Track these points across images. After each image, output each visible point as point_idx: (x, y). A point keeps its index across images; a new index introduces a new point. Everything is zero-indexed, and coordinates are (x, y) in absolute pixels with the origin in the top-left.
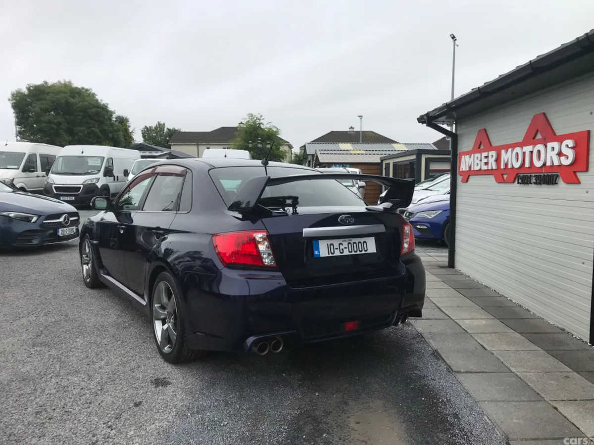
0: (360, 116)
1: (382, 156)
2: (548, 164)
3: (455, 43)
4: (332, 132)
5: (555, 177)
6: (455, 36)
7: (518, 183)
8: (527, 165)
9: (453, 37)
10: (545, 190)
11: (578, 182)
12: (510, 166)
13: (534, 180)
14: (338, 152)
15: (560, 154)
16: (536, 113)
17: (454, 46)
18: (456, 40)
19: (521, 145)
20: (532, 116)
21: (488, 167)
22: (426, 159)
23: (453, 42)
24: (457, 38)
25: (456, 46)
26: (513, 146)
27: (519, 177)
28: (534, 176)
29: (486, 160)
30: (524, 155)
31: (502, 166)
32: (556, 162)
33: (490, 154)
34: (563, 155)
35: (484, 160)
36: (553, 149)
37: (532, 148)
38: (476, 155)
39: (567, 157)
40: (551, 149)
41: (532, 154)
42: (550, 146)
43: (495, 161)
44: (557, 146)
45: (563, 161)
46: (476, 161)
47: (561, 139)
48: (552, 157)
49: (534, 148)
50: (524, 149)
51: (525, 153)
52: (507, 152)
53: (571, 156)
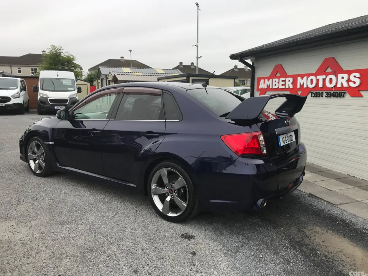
0: (129, 50)
1: (159, 77)
2: (339, 85)
3: (198, 8)
4: (110, 60)
5: (343, 94)
6: (199, 4)
7: (312, 96)
8: (320, 85)
9: (197, 5)
10: (333, 100)
11: (361, 96)
12: (305, 86)
13: (325, 94)
14: (122, 73)
15: (349, 81)
16: (327, 57)
17: (198, 10)
18: (199, 6)
19: (315, 75)
20: (324, 58)
21: (285, 87)
22: (192, 79)
23: (197, 8)
24: (199, 5)
25: (199, 10)
26: (308, 75)
27: (312, 93)
28: (326, 93)
29: (284, 83)
30: (318, 80)
31: (299, 86)
32: (345, 85)
33: (288, 79)
34: (351, 81)
35: (281, 83)
36: (343, 78)
37: (324, 77)
38: (274, 80)
39: (355, 83)
40: (341, 78)
41: (324, 80)
42: (340, 76)
43: (292, 83)
44: (346, 76)
45: (352, 84)
46: (274, 83)
47: (349, 73)
48: (342, 82)
49: (327, 77)
50: (318, 77)
51: (319, 79)
52: (302, 78)
53: (358, 82)
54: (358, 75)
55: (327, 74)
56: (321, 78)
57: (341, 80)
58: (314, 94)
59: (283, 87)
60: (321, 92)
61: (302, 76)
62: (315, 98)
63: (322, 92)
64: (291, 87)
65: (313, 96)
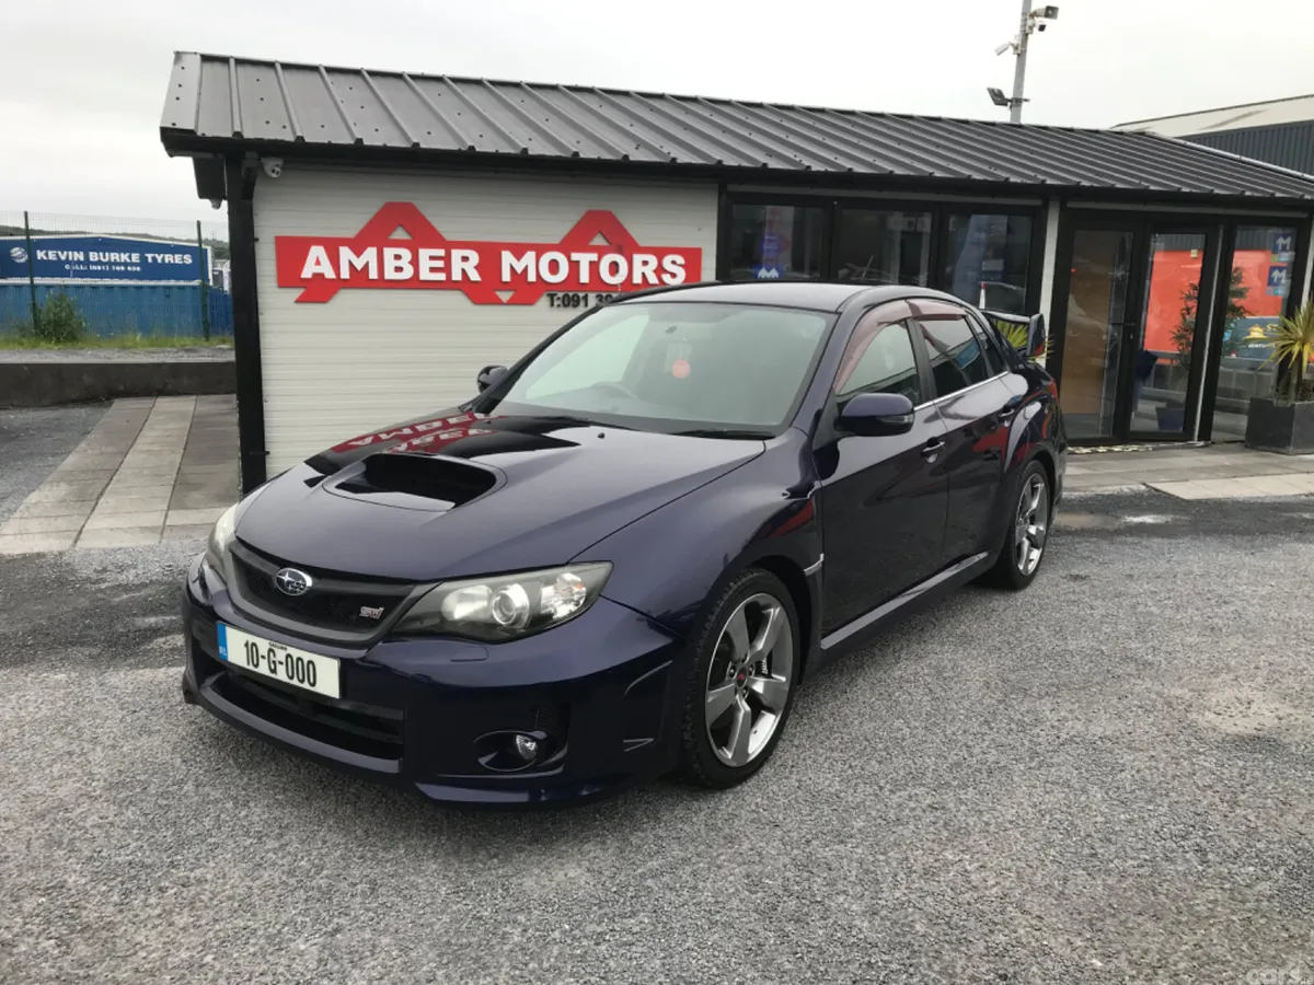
2: (637, 279)
8: (584, 277)
12: (532, 277)
13: (594, 300)
15: (660, 270)
16: (593, 209)
20: (584, 210)
26: (540, 250)
27: (552, 297)
28: (597, 296)
29: (440, 264)
30: (574, 266)
31: (506, 277)
32: (653, 279)
33: (456, 254)
34: (666, 272)
35: (425, 263)
36: (645, 263)
37: (594, 257)
38: (389, 252)
39: (673, 275)
40: (641, 263)
41: (594, 266)
42: (638, 258)
43: (476, 267)
44: (653, 261)
45: (667, 278)
46: (390, 264)
47: (660, 253)
48: (643, 274)
49: (600, 258)
50: (575, 256)
51: (577, 263)
52: (519, 256)
53: (681, 274)
54: (680, 260)
55: (601, 252)
56: (584, 259)
57: (643, 268)
58: (559, 299)
59: (442, 277)
60: (581, 295)
61: (518, 251)
62: (561, 308)
63: (586, 298)
64: (474, 276)
65: (559, 306)
